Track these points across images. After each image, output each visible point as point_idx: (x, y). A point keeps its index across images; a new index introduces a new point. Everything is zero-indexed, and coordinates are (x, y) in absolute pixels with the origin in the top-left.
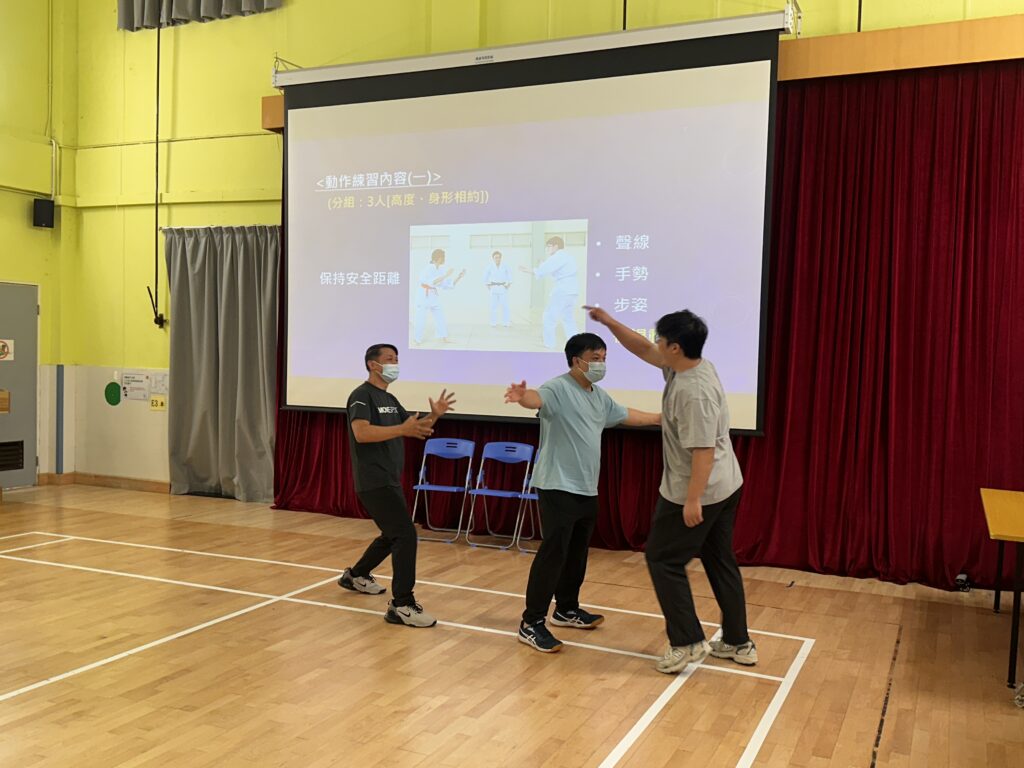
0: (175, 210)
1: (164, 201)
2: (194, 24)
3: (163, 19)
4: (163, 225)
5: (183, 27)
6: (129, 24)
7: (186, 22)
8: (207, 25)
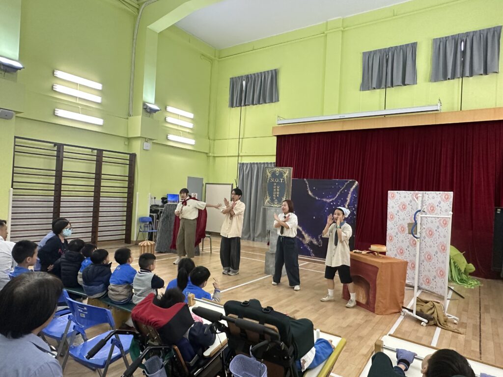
0: (243, 158)
1: (241, 155)
2: (251, 106)
3: (243, 104)
4: (240, 162)
5: (247, 107)
6: (232, 105)
7: (249, 105)
8: (255, 106)
